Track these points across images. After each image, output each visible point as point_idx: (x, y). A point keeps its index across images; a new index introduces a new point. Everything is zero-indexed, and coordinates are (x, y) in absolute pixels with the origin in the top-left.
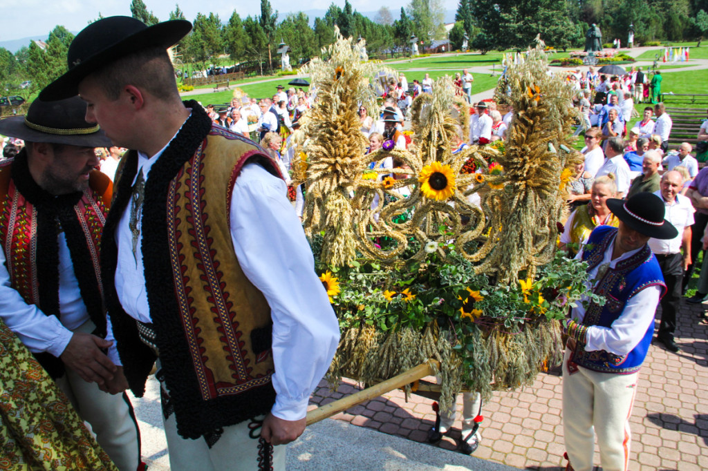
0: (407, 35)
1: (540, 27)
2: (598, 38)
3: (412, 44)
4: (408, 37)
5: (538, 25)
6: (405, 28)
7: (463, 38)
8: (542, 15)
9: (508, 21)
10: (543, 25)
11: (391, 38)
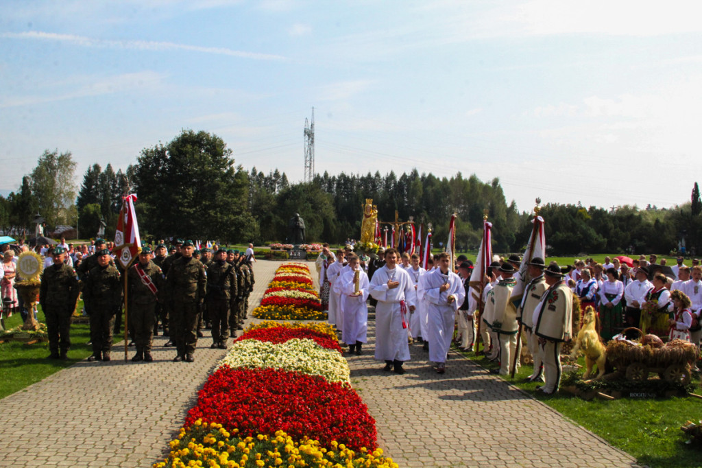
0: (29, 213)
1: (219, 215)
2: (302, 230)
3: (35, 225)
4: (30, 216)
5: (216, 214)
6: (27, 204)
7: (99, 225)
8: (221, 201)
9: (182, 205)
10: (221, 213)
11: (8, 214)
